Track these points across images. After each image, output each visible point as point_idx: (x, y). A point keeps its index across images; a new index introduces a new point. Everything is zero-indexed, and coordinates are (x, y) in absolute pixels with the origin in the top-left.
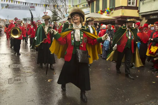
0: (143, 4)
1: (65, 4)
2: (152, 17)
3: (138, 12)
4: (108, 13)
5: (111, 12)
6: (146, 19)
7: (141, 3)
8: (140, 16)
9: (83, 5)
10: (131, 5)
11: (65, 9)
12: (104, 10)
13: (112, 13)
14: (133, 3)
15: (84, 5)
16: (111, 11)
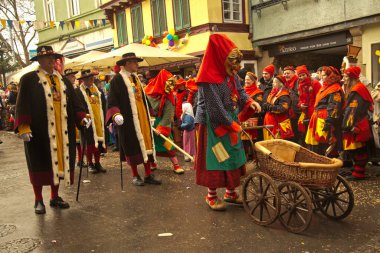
0: (260, 16)
1: (17, 17)
2: (284, 50)
3: (251, 37)
4: (172, 43)
5: (182, 40)
6: (270, 56)
7: (255, 15)
8: (257, 50)
9: (91, 22)
10: (231, 20)
11: (19, 33)
12: (158, 34)
13: (185, 43)
14: (236, 16)
15: (95, 21)
16: (180, 38)
